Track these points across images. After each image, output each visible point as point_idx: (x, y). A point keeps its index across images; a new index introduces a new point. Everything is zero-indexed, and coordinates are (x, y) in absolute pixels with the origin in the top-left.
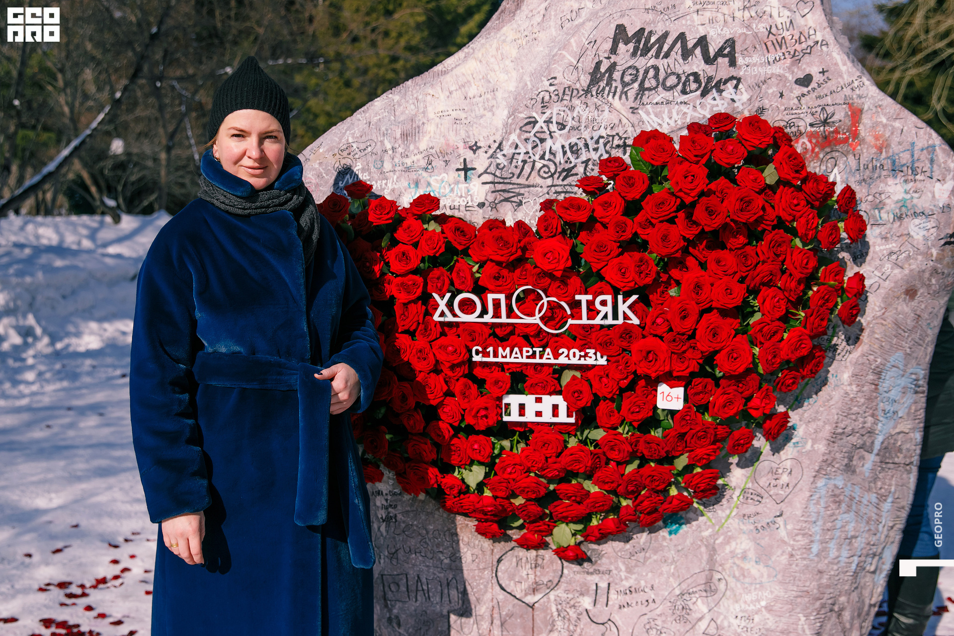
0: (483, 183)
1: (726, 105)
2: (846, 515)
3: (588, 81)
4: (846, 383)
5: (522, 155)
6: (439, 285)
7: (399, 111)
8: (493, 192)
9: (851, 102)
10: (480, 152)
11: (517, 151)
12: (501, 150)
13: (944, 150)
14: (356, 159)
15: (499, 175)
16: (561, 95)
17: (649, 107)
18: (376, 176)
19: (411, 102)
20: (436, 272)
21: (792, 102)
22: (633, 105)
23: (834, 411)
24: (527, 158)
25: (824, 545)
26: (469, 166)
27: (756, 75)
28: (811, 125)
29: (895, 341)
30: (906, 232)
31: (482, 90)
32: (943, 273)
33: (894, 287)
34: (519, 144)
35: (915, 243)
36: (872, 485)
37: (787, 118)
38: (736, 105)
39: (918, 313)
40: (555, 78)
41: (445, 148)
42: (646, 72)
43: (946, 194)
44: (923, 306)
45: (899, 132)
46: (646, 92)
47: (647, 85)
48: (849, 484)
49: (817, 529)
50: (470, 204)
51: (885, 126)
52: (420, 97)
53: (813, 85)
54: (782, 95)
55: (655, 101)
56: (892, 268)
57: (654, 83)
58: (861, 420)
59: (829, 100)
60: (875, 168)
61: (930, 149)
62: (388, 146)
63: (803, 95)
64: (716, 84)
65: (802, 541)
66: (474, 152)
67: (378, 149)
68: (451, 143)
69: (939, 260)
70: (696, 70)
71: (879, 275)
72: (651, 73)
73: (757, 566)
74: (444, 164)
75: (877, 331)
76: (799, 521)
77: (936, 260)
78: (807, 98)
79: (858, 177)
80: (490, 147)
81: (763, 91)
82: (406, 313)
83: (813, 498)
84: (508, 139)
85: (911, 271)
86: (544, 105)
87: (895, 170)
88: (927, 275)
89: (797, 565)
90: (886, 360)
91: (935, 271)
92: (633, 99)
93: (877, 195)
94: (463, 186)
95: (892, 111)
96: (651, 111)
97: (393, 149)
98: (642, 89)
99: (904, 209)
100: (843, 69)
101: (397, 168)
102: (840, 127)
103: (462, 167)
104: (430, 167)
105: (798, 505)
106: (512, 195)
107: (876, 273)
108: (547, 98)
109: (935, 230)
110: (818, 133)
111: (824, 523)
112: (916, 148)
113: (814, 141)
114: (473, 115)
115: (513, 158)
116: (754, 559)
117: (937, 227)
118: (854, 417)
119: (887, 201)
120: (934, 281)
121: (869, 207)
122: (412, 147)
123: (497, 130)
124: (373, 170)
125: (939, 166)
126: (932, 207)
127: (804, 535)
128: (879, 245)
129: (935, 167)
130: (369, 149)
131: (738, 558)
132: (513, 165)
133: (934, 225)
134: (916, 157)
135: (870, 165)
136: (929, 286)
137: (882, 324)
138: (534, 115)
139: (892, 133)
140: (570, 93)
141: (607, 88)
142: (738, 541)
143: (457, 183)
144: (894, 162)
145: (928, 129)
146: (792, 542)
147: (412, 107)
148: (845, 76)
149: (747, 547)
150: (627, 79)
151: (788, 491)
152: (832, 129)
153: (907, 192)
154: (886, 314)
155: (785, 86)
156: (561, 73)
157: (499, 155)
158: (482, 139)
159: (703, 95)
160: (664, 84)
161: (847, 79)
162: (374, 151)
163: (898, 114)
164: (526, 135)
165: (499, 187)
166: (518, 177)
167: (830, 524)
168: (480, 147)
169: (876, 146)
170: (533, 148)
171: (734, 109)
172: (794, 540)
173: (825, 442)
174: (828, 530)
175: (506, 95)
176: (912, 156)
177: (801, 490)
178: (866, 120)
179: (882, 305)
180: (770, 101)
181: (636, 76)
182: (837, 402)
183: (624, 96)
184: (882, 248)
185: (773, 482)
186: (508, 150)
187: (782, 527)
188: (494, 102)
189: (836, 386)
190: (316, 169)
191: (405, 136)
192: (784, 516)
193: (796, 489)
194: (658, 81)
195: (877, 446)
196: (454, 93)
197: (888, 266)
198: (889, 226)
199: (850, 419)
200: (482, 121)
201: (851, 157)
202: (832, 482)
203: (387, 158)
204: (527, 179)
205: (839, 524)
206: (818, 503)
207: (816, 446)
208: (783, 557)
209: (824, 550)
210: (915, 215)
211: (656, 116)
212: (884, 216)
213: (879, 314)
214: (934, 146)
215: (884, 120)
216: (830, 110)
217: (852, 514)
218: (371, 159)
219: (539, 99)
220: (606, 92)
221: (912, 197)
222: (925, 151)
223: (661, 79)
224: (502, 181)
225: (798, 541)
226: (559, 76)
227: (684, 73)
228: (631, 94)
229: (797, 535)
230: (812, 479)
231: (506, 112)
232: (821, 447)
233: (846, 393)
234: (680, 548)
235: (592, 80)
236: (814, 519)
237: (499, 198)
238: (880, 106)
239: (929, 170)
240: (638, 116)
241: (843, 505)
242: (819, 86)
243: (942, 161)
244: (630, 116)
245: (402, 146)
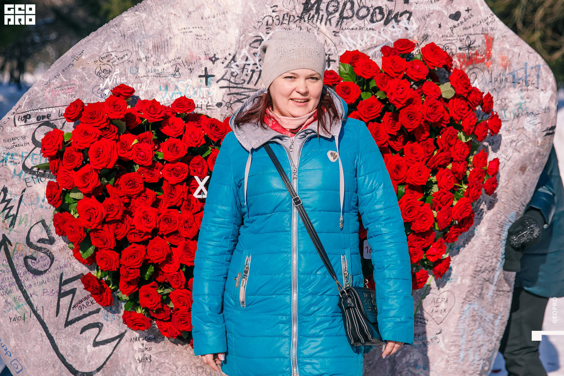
0: (221, 88)
1: (401, 32)
2: (478, 330)
3: (302, 10)
4: (483, 235)
5: (251, 65)
6: (199, 169)
7: (148, 26)
8: (228, 94)
9: (486, 32)
10: (218, 62)
11: (248, 62)
12: (235, 62)
13: (546, 69)
14: (114, 66)
15: (233, 81)
16: (281, 19)
17: (347, 31)
18: (132, 80)
19: (157, 19)
20: (196, 159)
21: (447, 32)
22: (335, 30)
23: (476, 255)
24: (255, 68)
25: (467, 352)
26: (209, 74)
27: (422, 11)
28: (460, 49)
29: (512, 203)
30: (521, 126)
31: (215, 12)
32: (543, 155)
33: (514, 166)
34: (249, 57)
35: (527, 134)
36: (491, 307)
37: (444, 43)
38: (408, 32)
39: (525, 183)
40: (277, 6)
41: (190, 58)
42: (345, 4)
43: (547, 100)
44: (528, 178)
45: (518, 55)
46: (345, 20)
47: (345, 15)
48: (481, 308)
49: (463, 341)
50: (210, 104)
51: (508, 51)
52: (164, 16)
53: (461, 19)
54: (440, 26)
55: (351, 27)
56: (513, 152)
57: (350, 13)
58: (490, 260)
59: (471, 31)
60: (501, 81)
61: (537, 68)
62: (142, 56)
63: (455, 27)
64: (395, 16)
65: (454, 350)
66: (214, 62)
67: (134, 58)
68: (195, 54)
69: (542, 146)
70: (380, 5)
71: (504, 156)
72: (349, 5)
73: (425, 371)
74: (189, 71)
75: (503, 197)
76: (453, 336)
77: (541, 146)
78: (457, 28)
79: (491, 87)
80: (226, 59)
81: (427, 22)
82: (173, 192)
83: (461, 318)
84: (240, 54)
85: (525, 154)
86: (268, 27)
87: (515, 82)
88: (534, 156)
89: (451, 368)
90: (506, 217)
91: (539, 154)
92: (335, 25)
93: (503, 100)
94: (204, 89)
95: (513, 40)
96: (348, 34)
97: (146, 58)
98: (342, 17)
99: (520, 110)
100: (481, 8)
101: (150, 74)
102: (479, 51)
103: (203, 74)
104: (177, 73)
105: (452, 324)
106: (244, 97)
107: (503, 155)
108: (270, 22)
109: (540, 125)
110: (464, 54)
111: (467, 337)
112: (528, 67)
113: (462, 60)
114: (210, 32)
115: (244, 68)
116: (422, 366)
117: (541, 123)
118: (487, 258)
119: (510, 104)
120: (537, 161)
121: (498, 109)
122: (162, 57)
123: (231, 45)
124: (129, 75)
125: (543, 80)
126: (538, 109)
127: (455, 345)
128: (504, 136)
129: (540, 81)
130: (126, 58)
131: (412, 367)
132: (245, 73)
133: (539, 121)
134: (528, 73)
135: (499, 79)
136: (534, 164)
137: (506, 192)
138: (261, 34)
139: (513, 56)
140: (288, 19)
141: (316, 16)
142: (412, 354)
143: (200, 87)
144: (514, 77)
145: (536, 54)
146: (448, 352)
147: (159, 23)
148: (483, 14)
149: (418, 358)
150: (331, 9)
151: (445, 314)
152: (473, 52)
153: (522, 98)
154: (509, 184)
155: (442, 19)
156: (281, 3)
157: (233, 65)
158: (219, 52)
159: (386, 23)
160: (357, 14)
161: (484, 16)
162: (131, 59)
163: (517, 43)
164: (255, 50)
165: (234, 90)
166: (248, 83)
167: (470, 337)
168: (218, 59)
169: (502, 65)
170: (260, 60)
171: (407, 35)
172: (449, 350)
173: (470, 278)
174: (470, 341)
175: (235, 17)
176: (526, 72)
177: (454, 313)
178: (496, 46)
179: (507, 178)
180: (432, 30)
181: (338, 7)
182: (478, 249)
183: (328, 22)
184: (506, 137)
185: (435, 309)
186: (240, 61)
187: (441, 340)
188: (226, 23)
189: (477, 237)
190: (79, 73)
191: (156, 47)
192: (443, 333)
193: (451, 313)
194: (353, 12)
195: (496, 280)
196: (193, 13)
197: (510, 150)
198: (510, 122)
199: (485, 260)
200: (218, 37)
201: (486, 72)
202: (472, 306)
203: (141, 66)
204: (255, 85)
205: (475, 336)
206: (464, 322)
207: (463, 281)
208: (442, 363)
209: (466, 356)
210: (528, 114)
211: (352, 38)
212: (508, 115)
213: (504, 184)
214: (539, 66)
215: (508, 46)
216: (472, 38)
217: (481, 328)
218: (128, 66)
219: (265, 23)
220: (315, 19)
221: (526, 102)
222: (534, 69)
223: (355, 11)
224: (235, 86)
225: (452, 350)
226: (280, 4)
227: (372, 7)
228: (334, 21)
229: (451, 346)
230: (461, 305)
231: (237, 31)
232: (467, 281)
233: (484, 242)
234: (371, 362)
235: (304, 9)
236: (461, 334)
237: (234, 99)
238: (505, 36)
239: (536, 83)
240: (339, 38)
241: (477, 323)
242: (465, 20)
243: (544, 76)
244: (333, 38)
245: (154, 56)
